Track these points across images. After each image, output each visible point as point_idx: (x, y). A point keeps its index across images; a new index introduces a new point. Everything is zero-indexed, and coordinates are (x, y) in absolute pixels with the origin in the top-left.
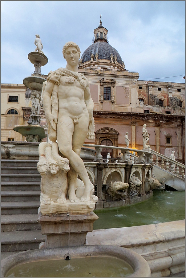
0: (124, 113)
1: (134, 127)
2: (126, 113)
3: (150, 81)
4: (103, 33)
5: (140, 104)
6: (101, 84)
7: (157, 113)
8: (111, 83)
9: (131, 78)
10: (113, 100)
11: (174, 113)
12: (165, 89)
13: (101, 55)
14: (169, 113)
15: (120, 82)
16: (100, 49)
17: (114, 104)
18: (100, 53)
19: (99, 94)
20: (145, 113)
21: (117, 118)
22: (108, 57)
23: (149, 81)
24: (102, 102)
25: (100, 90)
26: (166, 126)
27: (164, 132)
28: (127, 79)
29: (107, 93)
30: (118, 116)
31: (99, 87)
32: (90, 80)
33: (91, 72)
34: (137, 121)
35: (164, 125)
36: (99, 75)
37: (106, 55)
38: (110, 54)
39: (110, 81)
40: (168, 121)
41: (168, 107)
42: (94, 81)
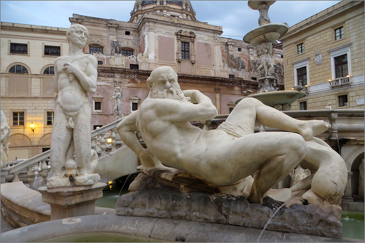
0: (207, 77)
1: (218, 96)
2: (209, 77)
3: (230, 39)
5: (224, 66)
6: (178, 37)
7: (242, 79)
8: (191, 37)
9: (214, 33)
10: (193, 59)
12: (246, 50)
14: (255, 79)
15: (201, 37)
17: (194, 64)
19: (176, 51)
20: (230, 78)
21: (198, 83)
22: (180, 3)
23: (228, 38)
24: (179, 62)
25: (177, 46)
28: (208, 34)
29: (185, 49)
30: (199, 81)
31: (176, 41)
32: (164, 31)
33: (165, 19)
34: (221, 87)
36: (176, 25)
39: (189, 35)
40: (254, 88)
41: (254, 72)
42: (169, 32)
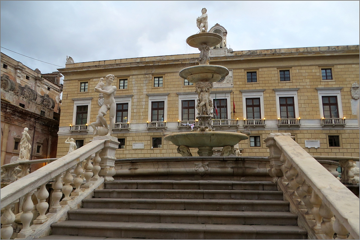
7: (10, 103)
11: (28, 107)
12: (12, 69)
14: (23, 106)
26: (16, 123)
27: (13, 133)
35: (15, 122)
40: (21, 117)
41: (23, 98)
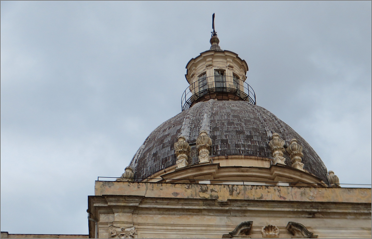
4: (229, 73)
13: (223, 141)
16: (217, 118)
18: (217, 133)
22: (262, 149)
33: (177, 194)
36: (224, 208)
37: (249, 138)
38: (270, 134)
39: (286, 237)
